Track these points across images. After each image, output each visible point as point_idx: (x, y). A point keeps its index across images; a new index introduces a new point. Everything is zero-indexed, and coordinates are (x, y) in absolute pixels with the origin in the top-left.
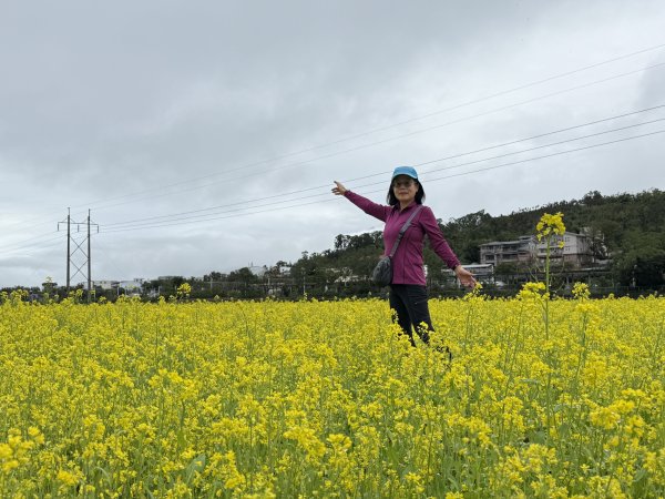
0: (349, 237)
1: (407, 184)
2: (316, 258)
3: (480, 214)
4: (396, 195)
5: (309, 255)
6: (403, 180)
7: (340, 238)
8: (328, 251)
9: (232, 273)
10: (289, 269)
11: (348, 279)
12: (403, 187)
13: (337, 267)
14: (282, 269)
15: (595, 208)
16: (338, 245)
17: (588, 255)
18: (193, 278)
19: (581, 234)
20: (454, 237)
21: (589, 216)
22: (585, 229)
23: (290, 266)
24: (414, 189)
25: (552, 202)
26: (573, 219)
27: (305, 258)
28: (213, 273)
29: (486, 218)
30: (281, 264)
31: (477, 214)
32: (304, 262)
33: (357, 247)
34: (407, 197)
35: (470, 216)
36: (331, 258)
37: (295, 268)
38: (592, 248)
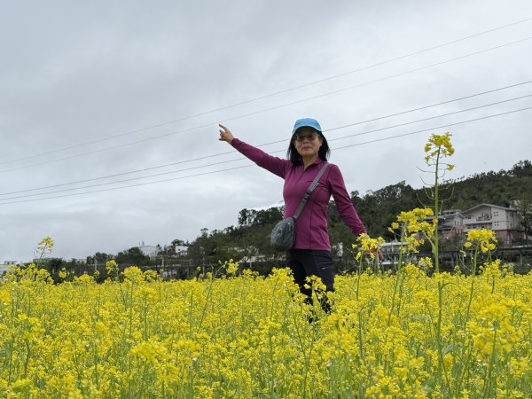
0: (254, 211)
1: (311, 138)
2: (217, 235)
3: (400, 185)
4: (299, 150)
5: (209, 233)
6: (306, 132)
7: (244, 212)
8: (231, 228)
9: (120, 254)
10: (186, 248)
11: (254, 259)
12: (306, 140)
13: (240, 246)
14: (178, 249)
15: (525, 179)
16: (242, 221)
17: (519, 231)
18: (74, 260)
19: (511, 208)
20: (372, 212)
21: (520, 188)
22: (516, 203)
23: (187, 245)
24: (317, 143)
25: (479, 173)
26: (502, 191)
27: (205, 235)
28: (98, 254)
29: (407, 190)
30: (177, 243)
31: (397, 186)
32: (203, 240)
33: (264, 222)
34: (310, 152)
35: (390, 188)
36: (234, 235)
37: (193, 247)
38: (524, 224)
